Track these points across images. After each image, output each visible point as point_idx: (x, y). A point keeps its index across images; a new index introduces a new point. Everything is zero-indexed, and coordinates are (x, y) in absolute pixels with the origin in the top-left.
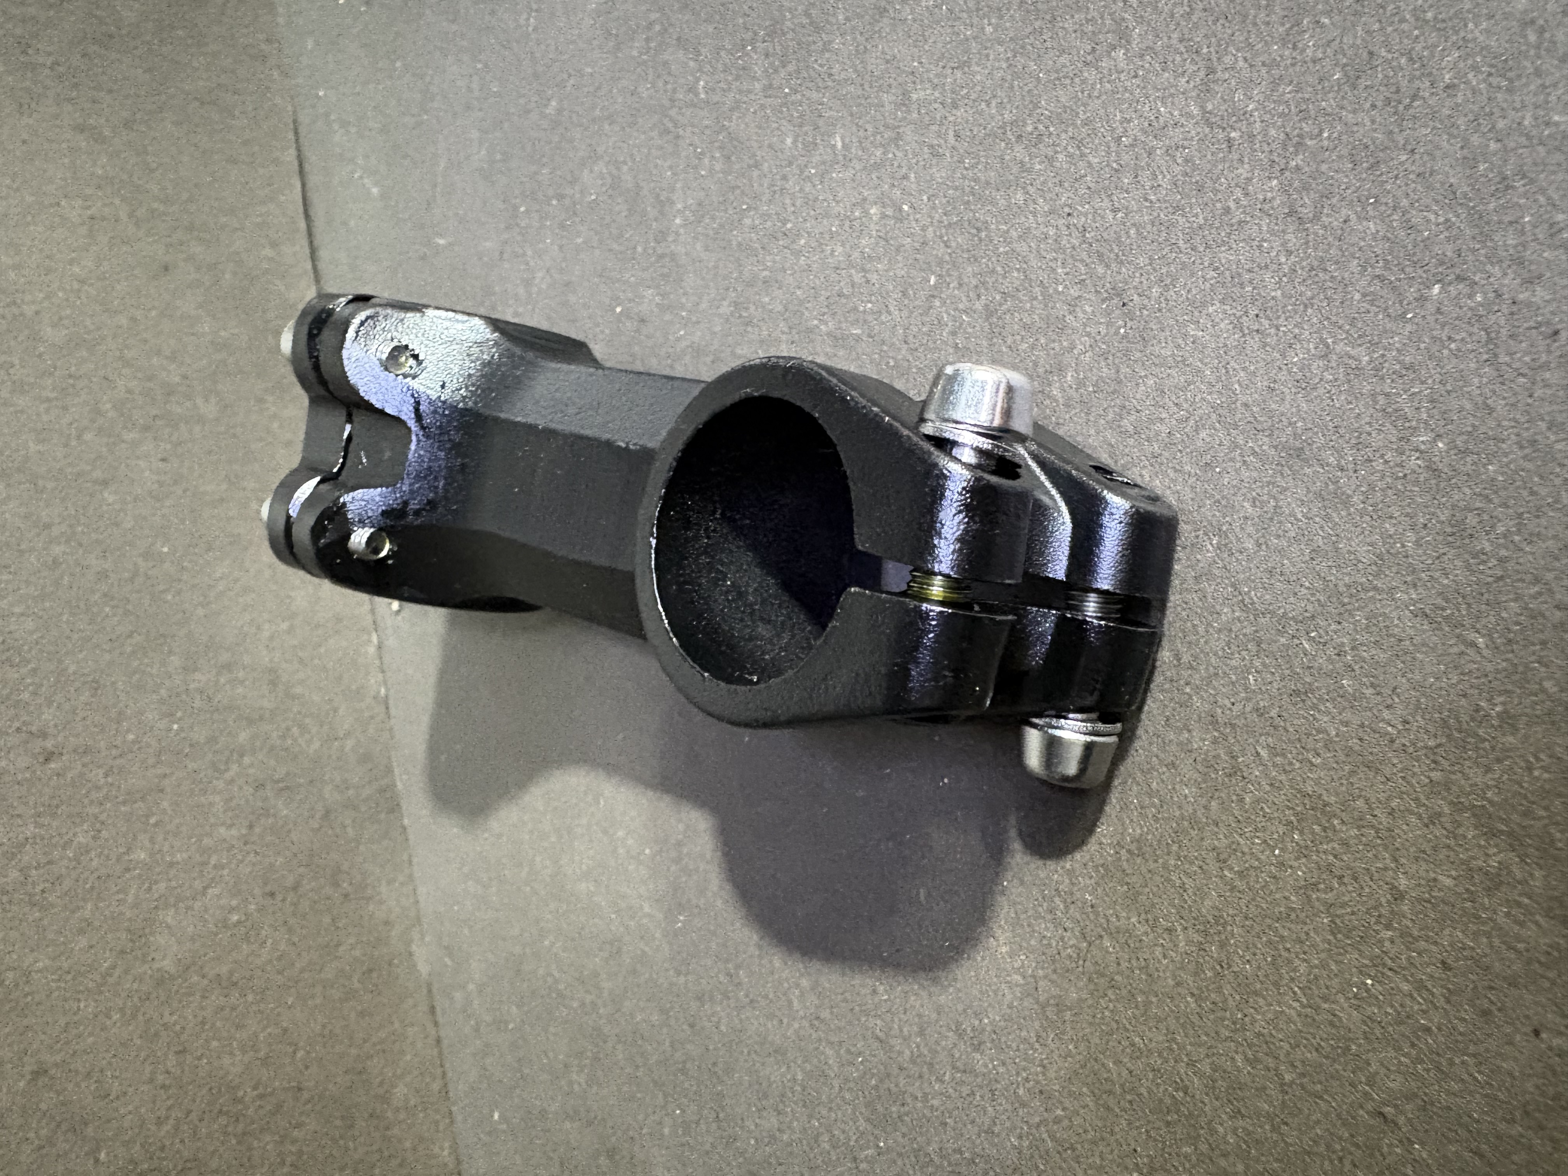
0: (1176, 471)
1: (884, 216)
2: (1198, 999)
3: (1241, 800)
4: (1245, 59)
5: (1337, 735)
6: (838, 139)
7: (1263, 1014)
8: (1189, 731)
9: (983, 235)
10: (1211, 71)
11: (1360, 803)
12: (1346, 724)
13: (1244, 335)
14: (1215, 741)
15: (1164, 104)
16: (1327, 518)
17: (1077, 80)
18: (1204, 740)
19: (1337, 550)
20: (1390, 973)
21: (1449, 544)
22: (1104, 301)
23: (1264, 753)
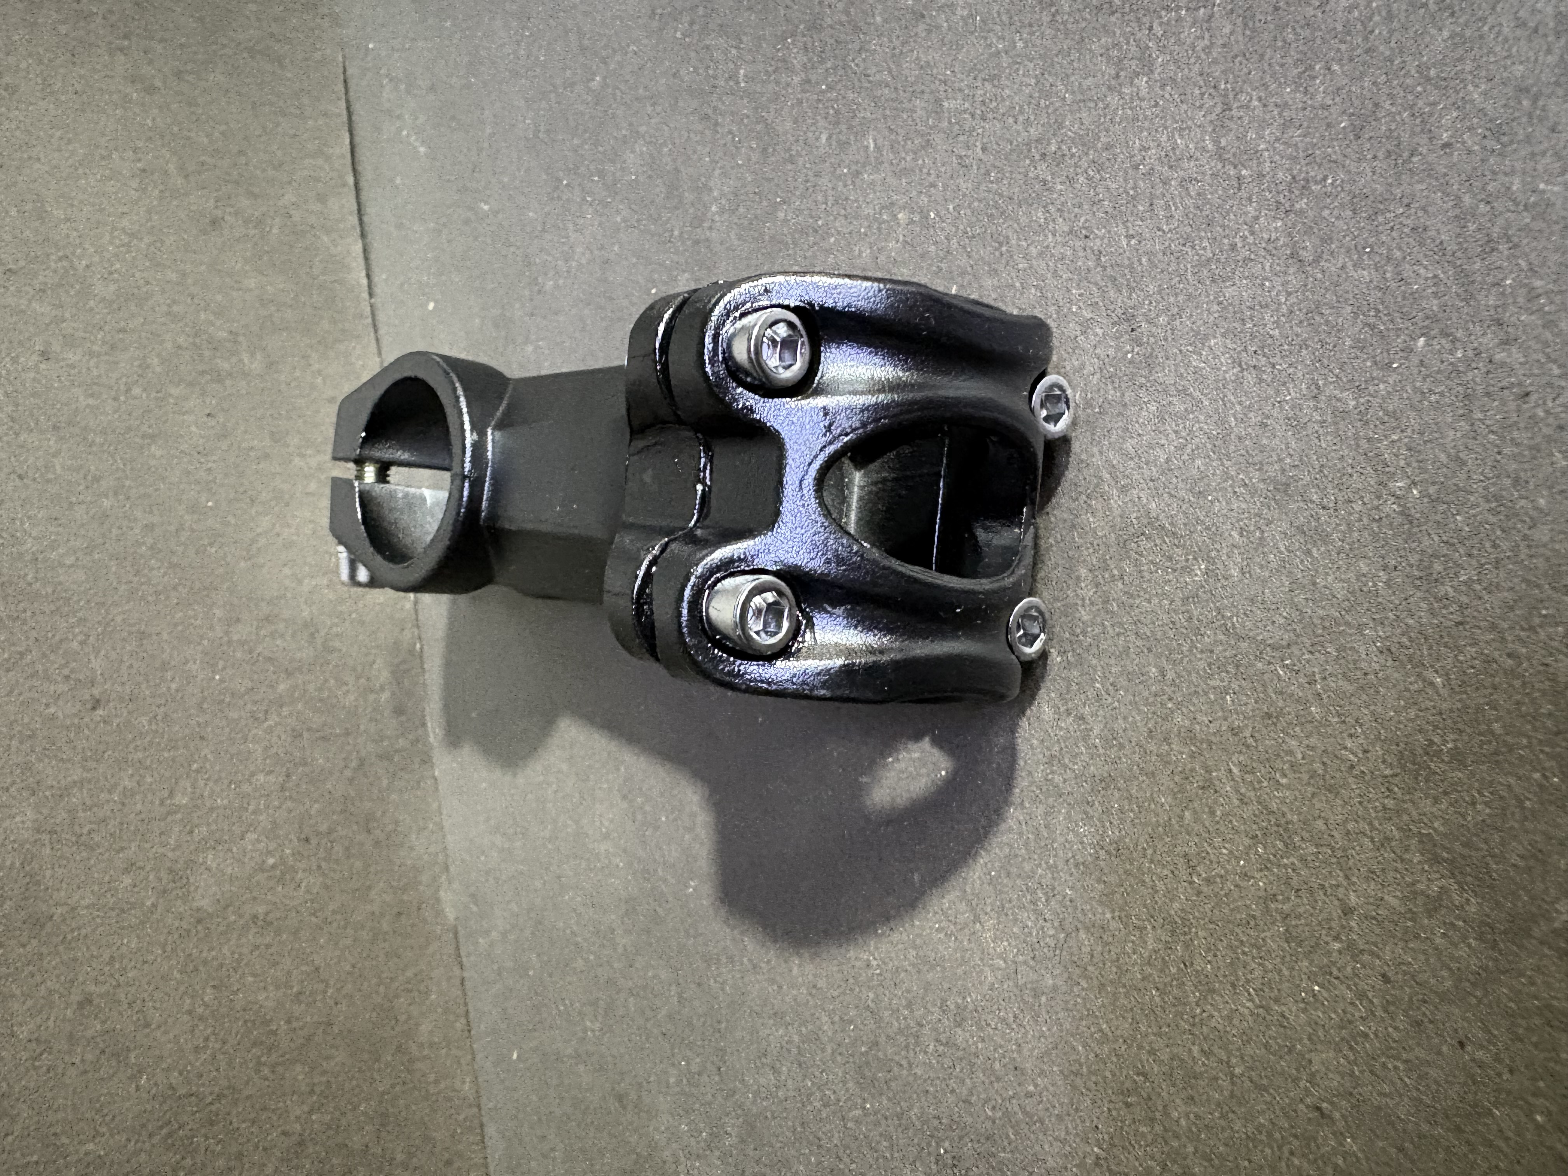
0: (1171, 495)
1: (911, 222)
2: (1162, 993)
3: (1212, 813)
4: (1260, 99)
5: (1303, 758)
6: (871, 141)
7: (1219, 1011)
8: (1169, 744)
9: (1004, 249)
10: (1227, 108)
11: (1320, 823)
12: (1313, 748)
13: (1242, 370)
14: (1192, 756)
15: (1182, 137)
16: (1309, 552)
17: (1101, 105)
18: (1182, 753)
19: (1314, 584)
20: (1336, 982)
21: (1418, 588)
22: (1114, 324)
23: (1235, 770)
